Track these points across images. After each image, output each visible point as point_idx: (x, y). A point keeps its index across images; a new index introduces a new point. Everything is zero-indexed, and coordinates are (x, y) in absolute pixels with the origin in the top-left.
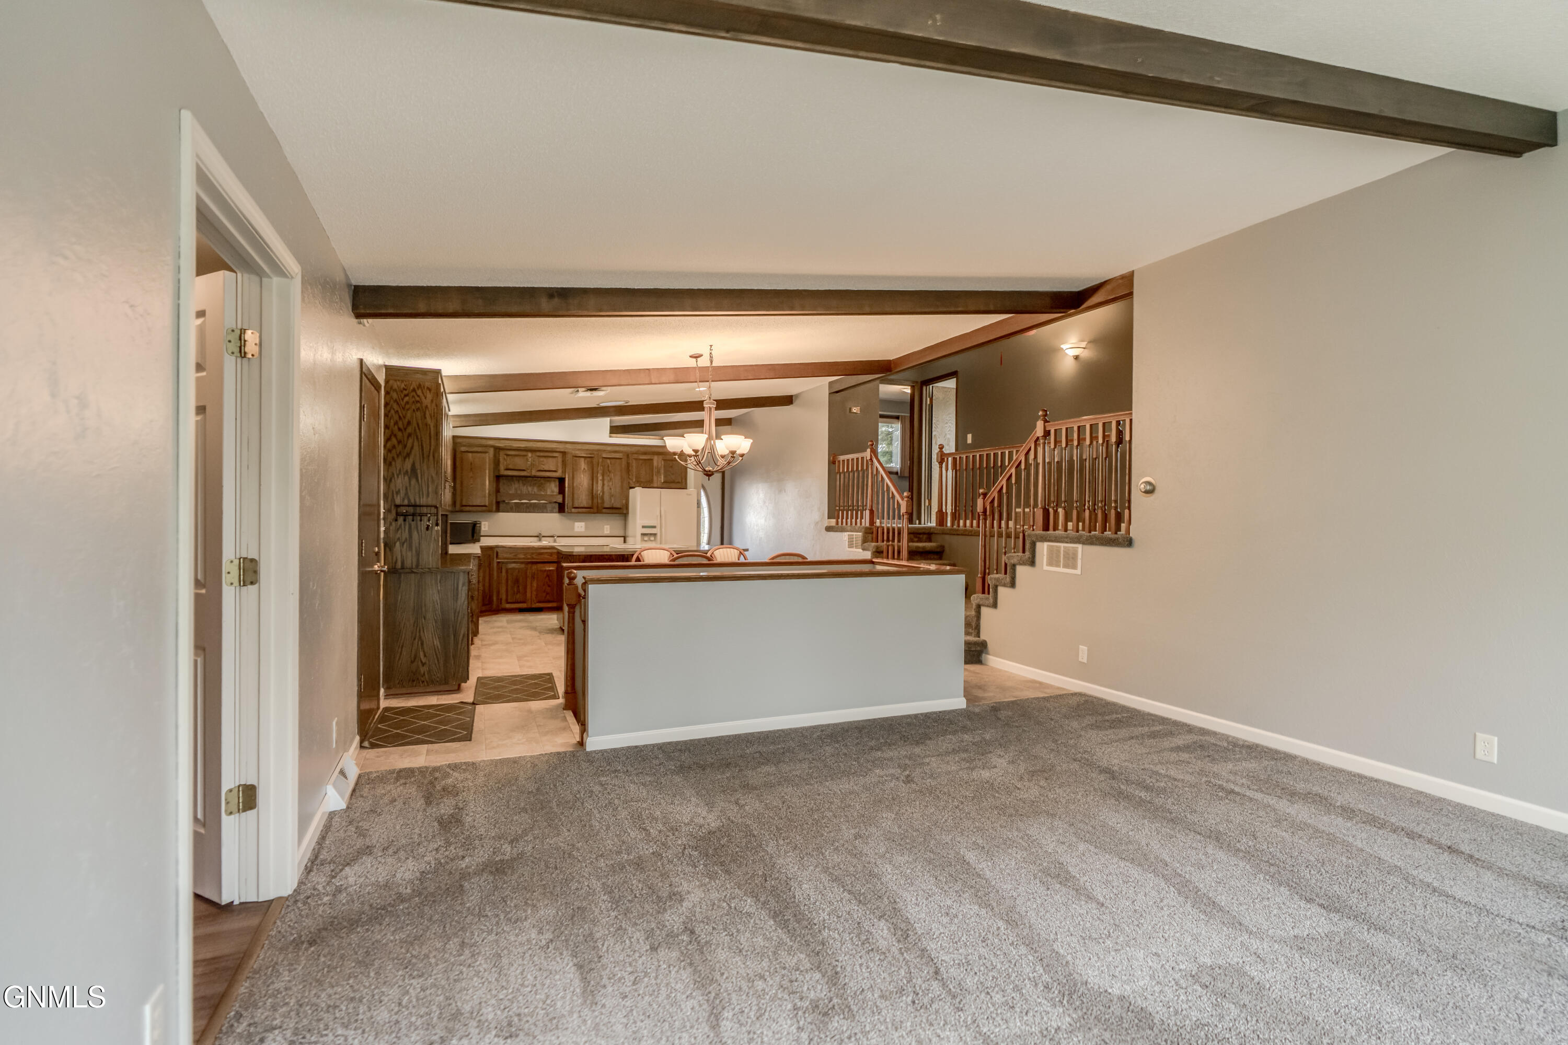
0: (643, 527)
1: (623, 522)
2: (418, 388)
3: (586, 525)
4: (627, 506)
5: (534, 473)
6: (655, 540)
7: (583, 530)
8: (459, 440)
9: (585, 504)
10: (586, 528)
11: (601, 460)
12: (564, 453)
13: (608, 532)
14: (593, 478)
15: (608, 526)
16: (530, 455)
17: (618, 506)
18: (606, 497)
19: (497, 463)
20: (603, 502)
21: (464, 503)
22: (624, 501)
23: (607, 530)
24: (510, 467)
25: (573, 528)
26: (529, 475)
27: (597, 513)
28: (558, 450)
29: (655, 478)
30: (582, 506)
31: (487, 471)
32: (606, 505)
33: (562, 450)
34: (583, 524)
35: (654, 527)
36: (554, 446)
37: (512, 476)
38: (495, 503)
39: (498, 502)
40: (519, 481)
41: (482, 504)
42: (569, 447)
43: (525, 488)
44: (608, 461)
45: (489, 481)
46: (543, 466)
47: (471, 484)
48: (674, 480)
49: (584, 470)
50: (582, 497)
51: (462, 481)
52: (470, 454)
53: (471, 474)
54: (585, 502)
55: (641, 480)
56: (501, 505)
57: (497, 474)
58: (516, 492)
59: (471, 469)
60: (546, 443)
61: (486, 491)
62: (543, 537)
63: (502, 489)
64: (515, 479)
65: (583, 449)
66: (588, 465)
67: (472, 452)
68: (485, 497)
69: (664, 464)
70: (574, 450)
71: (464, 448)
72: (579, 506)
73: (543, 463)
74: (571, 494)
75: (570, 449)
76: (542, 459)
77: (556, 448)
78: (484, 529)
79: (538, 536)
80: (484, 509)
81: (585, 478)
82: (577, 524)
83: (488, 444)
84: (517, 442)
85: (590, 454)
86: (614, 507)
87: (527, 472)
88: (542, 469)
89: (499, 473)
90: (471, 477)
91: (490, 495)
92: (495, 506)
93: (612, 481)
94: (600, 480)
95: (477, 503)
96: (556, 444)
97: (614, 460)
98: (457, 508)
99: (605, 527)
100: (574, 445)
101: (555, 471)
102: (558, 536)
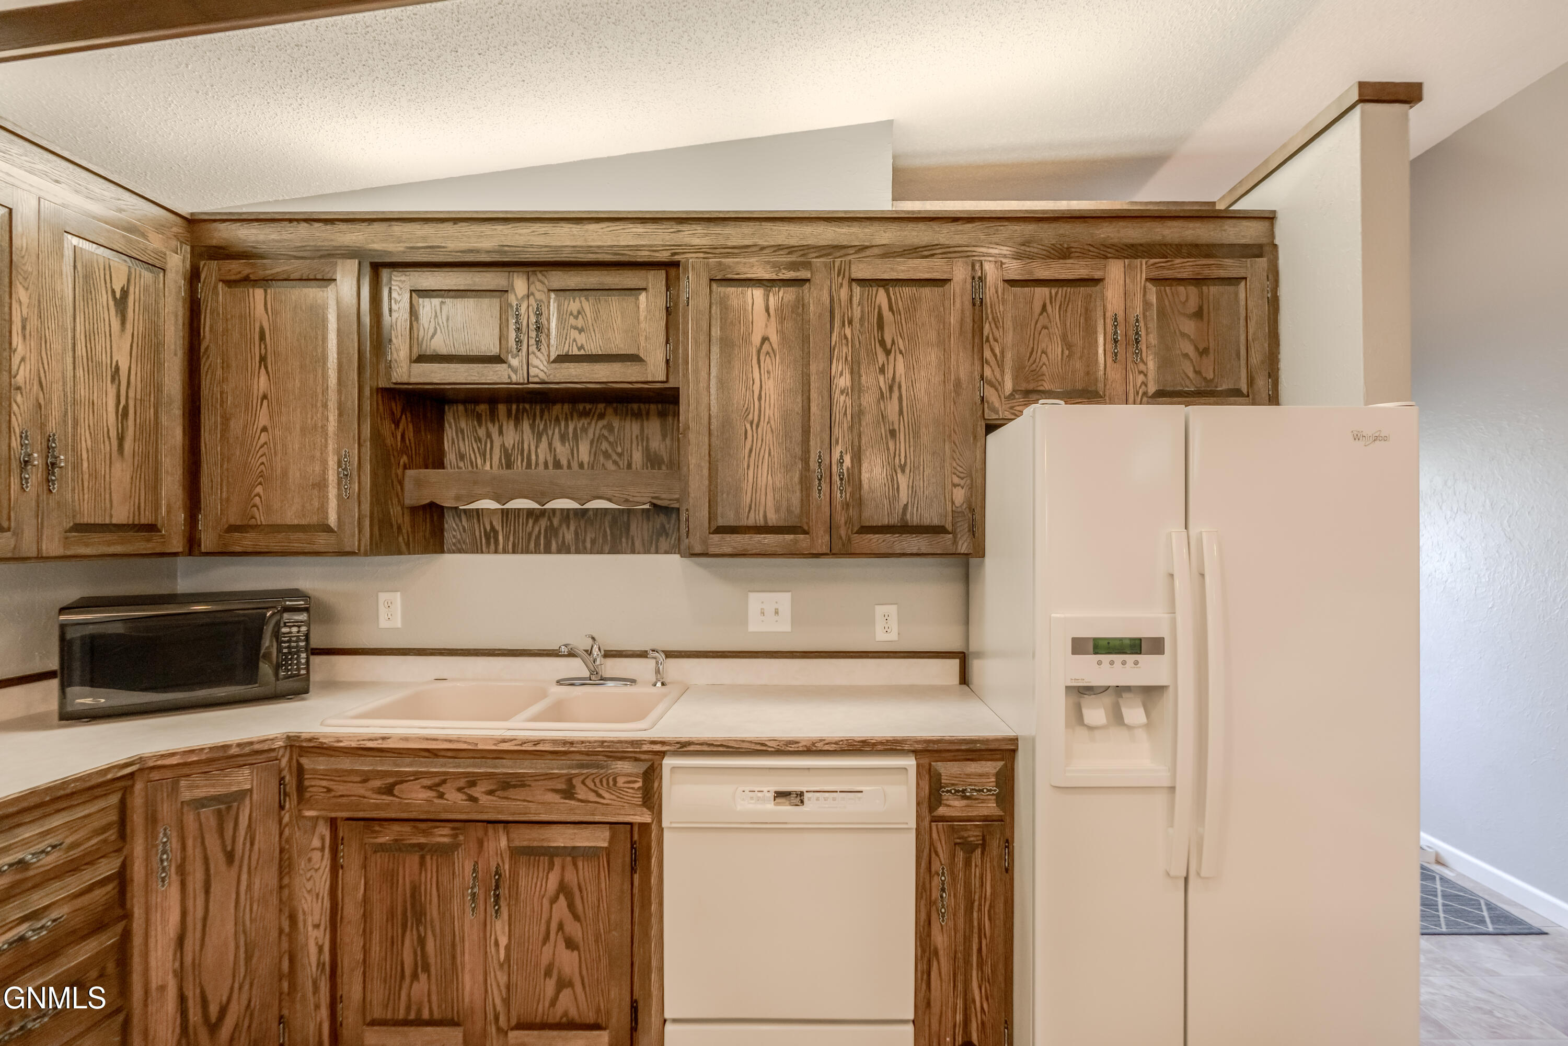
1: (958, 588)
3: (793, 602)
4: (974, 520)
5: (542, 371)
7: (783, 625)
8: (217, 235)
9: (772, 514)
10: (799, 616)
11: (844, 293)
12: (670, 269)
13: (893, 636)
14: (808, 382)
15: (892, 610)
16: (520, 284)
17: (931, 517)
18: (872, 464)
19: (375, 329)
20: (857, 501)
21: (235, 518)
22: (959, 495)
24: (437, 345)
25: (745, 622)
26: (520, 380)
27: (831, 553)
28: (643, 256)
29: (1111, 375)
30: (755, 521)
31: (333, 371)
32: (871, 516)
33: (664, 256)
34: (783, 600)
36: (630, 236)
38: (395, 511)
39: (414, 510)
40: (518, 421)
41: (314, 520)
42: (696, 241)
43: (544, 444)
44: (881, 296)
45: (340, 415)
46: (581, 339)
47: (264, 429)
48: (1212, 380)
49: (766, 347)
50: (755, 477)
51: (226, 419)
52: (259, 293)
53: (262, 383)
54: (770, 503)
55: (1047, 386)
56: (450, 523)
57: (382, 384)
58: (509, 466)
59: (263, 359)
60: (593, 227)
61: (324, 463)
62: (608, 654)
63: (450, 457)
64: (502, 408)
65: (763, 248)
66: (782, 319)
67: (265, 282)
68: (321, 485)
69: (1160, 299)
70: (711, 250)
71: (235, 268)
72: (744, 522)
73: (580, 323)
74: (705, 465)
75: (698, 249)
76: (574, 305)
77: (637, 248)
78: (383, 623)
79: (589, 653)
80: (322, 541)
81: (770, 385)
82: (758, 602)
83: (334, 244)
84: (464, 228)
85: (793, 266)
86: (913, 518)
87: (510, 366)
88: (576, 351)
89: (388, 375)
90: (265, 397)
91: (344, 477)
92: (399, 528)
93: (896, 395)
94: (842, 392)
95: (291, 517)
96: (639, 229)
97: (907, 291)
98: (208, 541)
99: (880, 610)
100: (717, 229)
101: (634, 358)
102: (671, 656)
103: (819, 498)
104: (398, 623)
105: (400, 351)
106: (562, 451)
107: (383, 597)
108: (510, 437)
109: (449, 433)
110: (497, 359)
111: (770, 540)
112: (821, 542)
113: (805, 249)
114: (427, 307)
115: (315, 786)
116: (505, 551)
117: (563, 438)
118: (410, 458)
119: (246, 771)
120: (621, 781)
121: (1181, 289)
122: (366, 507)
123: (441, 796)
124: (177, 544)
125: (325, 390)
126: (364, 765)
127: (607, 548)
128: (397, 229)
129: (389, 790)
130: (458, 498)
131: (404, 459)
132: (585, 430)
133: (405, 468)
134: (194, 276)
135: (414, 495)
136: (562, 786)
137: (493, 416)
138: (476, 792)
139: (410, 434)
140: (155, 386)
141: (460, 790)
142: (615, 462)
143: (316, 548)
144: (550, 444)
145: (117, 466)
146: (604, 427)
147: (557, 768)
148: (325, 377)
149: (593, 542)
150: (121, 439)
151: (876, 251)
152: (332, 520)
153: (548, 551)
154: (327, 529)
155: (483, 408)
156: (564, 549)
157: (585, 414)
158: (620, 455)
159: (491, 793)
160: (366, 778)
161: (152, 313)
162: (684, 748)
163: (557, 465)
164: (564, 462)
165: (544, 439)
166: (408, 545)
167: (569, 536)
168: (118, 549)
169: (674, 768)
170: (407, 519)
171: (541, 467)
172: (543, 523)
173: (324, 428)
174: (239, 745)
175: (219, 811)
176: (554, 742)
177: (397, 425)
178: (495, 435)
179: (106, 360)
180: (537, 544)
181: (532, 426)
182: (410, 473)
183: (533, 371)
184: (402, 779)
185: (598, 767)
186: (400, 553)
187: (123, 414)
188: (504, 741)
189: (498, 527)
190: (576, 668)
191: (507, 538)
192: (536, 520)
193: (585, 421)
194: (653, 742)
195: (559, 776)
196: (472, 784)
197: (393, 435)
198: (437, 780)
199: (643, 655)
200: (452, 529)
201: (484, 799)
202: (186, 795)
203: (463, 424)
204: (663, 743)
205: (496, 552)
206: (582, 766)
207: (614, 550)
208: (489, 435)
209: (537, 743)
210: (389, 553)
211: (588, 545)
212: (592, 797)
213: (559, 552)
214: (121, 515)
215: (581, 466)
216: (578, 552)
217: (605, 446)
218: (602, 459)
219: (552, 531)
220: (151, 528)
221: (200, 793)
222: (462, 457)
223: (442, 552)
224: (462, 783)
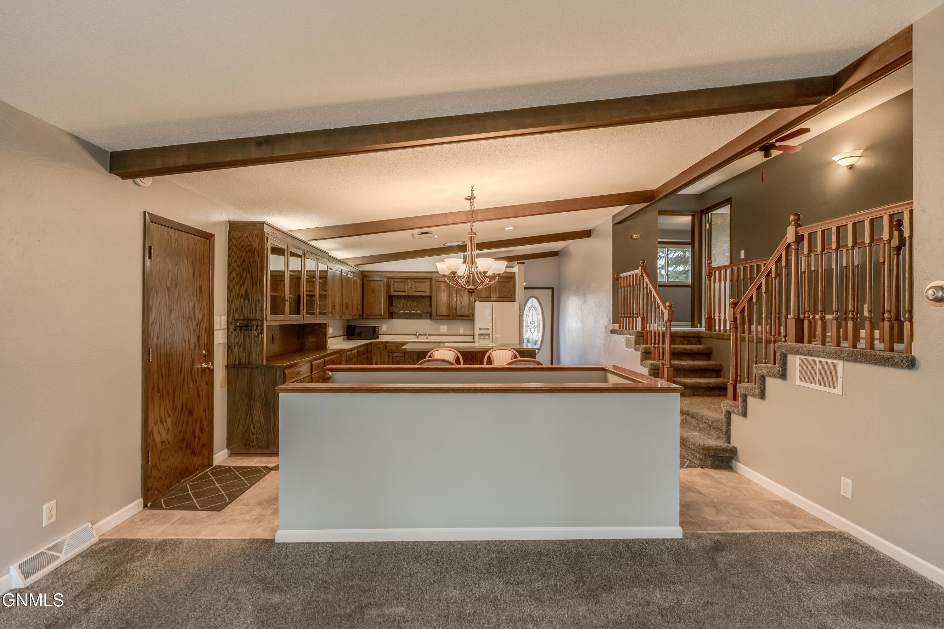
0: (480, 329)
1: (471, 325)
2: (250, 236)
3: (448, 327)
4: (473, 315)
5: (412, 293)
6: (489, 338)
7: (446, 331)
8: (366, 274)
9: (444, 314)
10: (448, 329)
12: (431, 279)
14: (450, 296)
15: (463, 328)
16: (409, 281)
17: (468, 314)
18: (459, 307)
19: (388, 287)
20: (456, 312)
21: (369, 314)
22: (471, 311)
23: (462, 331)
24: (397, 289)
25: (439, 329)
26: (408, 294)
27: (453, 319)
28: (427, 277)
29: (492, 295)
30: (442, 314)
31: (383, 293)
32: (458, 314)
33: (429, 278)
34: (446, 327)
35: (488, 329)
36: (425, 275)
37: (401, 296)
39: (390, 313)
40: (405, 299)
41: (379, 314)
43: (409, 303)
45: (384, 300)
46: (418, 289)
47: (373, 301)
49: (444, 290)
50: (442, 309)
51: (367, 300)
52: (373, 283)
53: (373, 295)
54: (445, 312)
55: (483, 296)
56: (394, 315)
57: (389, 295)
58: (403, 306)
59: (373, 291)
61: (382, 306)
62: (419, 335)
63: (394, 304)
64: (402, 297)
66: (446, 287)
67: (373, 281)
68: (381, 309)
71: (369, 278)
73: (418, 287)
74: (435, 307)
76: (417, 284)
78: (383, 330)
79: (416, 335)
80: (381, 317)
81: (444, 297)
82: (442, 327)
83: (383, 275)
84: (401, 273)
86: (464, 315)
88: (417, 291)
90: (373, 297)
91: (384, 308)
92: (387, 316)
93: (462, 297)
94: (455, 297)
95: (377, 314)
96: (426, 273)
98: (365, 317)
99: (461, 328)
100: (437, 274)
101: (425, 292)
102: (429, 335)
103: (451, 311)
104: (385, 330)
105: (392, 290)
106: (412, 303)
107: (383, 326)
108: (403, 301)
109: (394, 301)
110: (406, 292)
111: (445, 317)
112: (452, 318)
114: (396, 284)
115: (388, 348)
116: (402, 319)
117: (412, 301)
121: (502, 283)
122: (386, 313)
125: (382, 296)
128: (392, 273)
130: (398, 311)
131: (390, 306)
132: (415, 300)
134: (363, 280)
135: (392, 311)
139: (391, 303)
142: (420, 305)
143: (380, 319)
146: (418, 300)
149: (417, 318)
152: (383, 314)
153: (409, 319)
154: (381, 315)
160: (394, 347)
164: (412, 305)
167: (413, 317)
171: (409, 306)
172: (409, 315)
173: (381, 301)
177: (390, 301)
182: (391, 308)
186: (388, 319)
189: (400, 315)
197: (389, 303)
199: (424, 335)
207: (420, 319)
208: (400, 301)
215: (415, 306)
220: (357, 315)
222: (396, 304)
223: (393, 319)
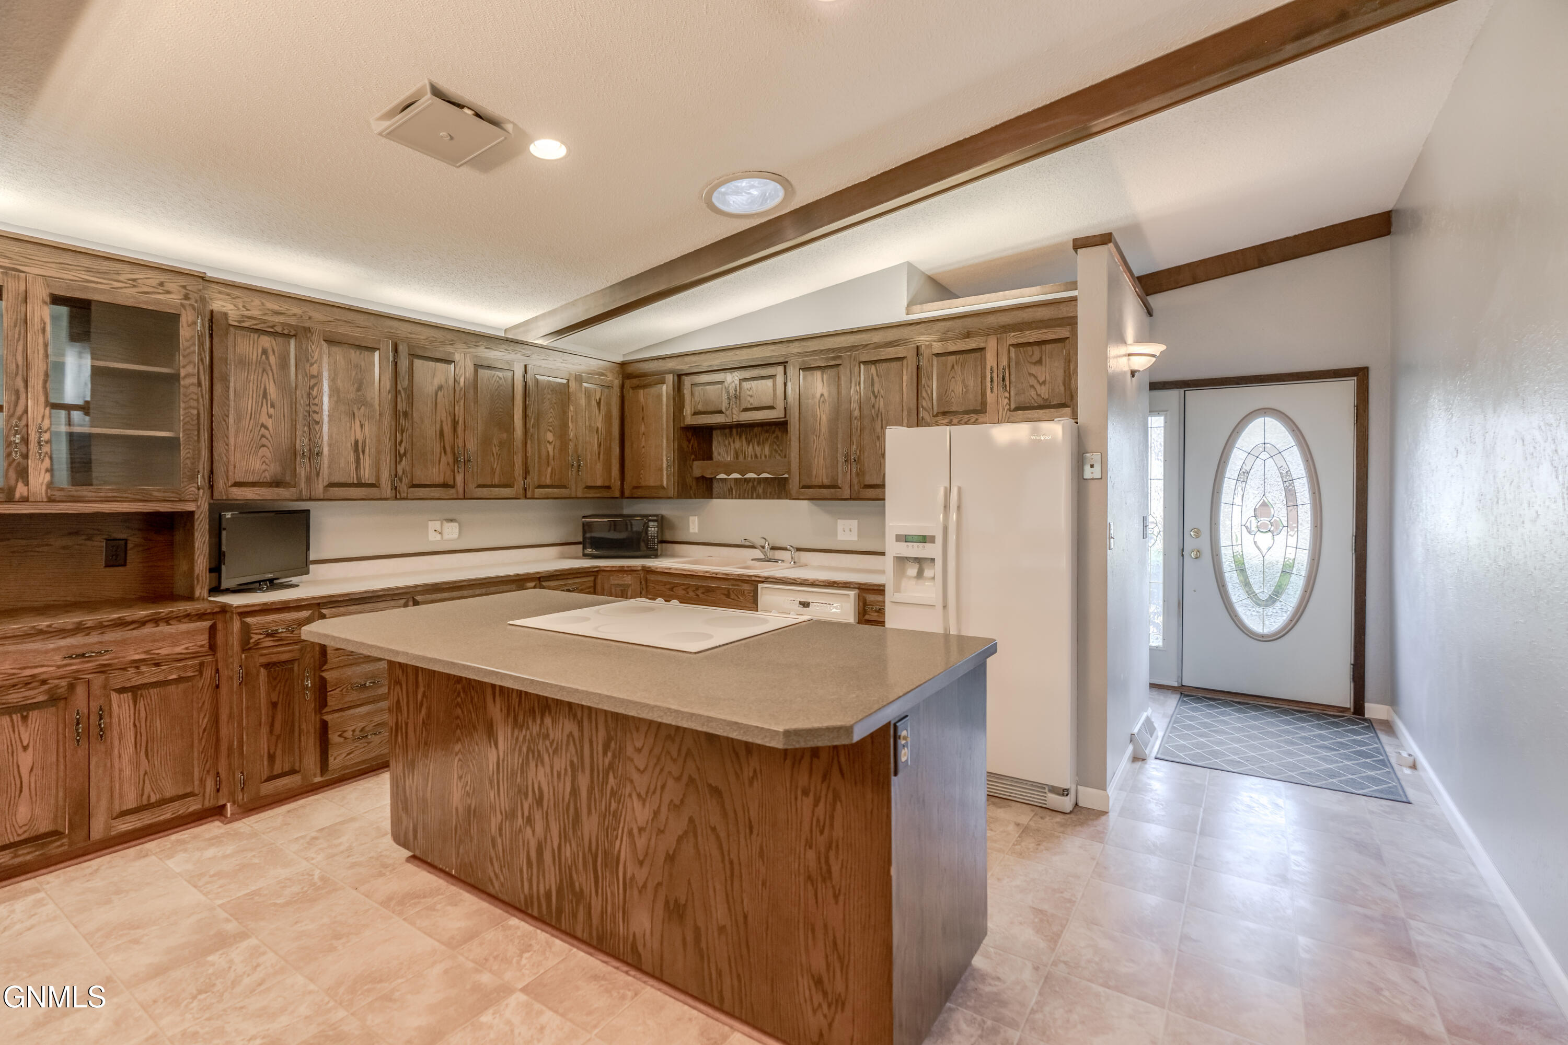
5: (739, 416)
9: (825, 479)
11: (856, 369)
12: (784, 364)
14: (839, 415)
16: (728, 378)
18: (869, 454)
19: (678, 403)
20: (862, 471)
21: (644, 484)
24: (701, 407)
26: (729, 420)
28: (774, 360)
29: (991, 399)
30: (821, 482)
31: (665, 422)
32: (869, 479)
33: (782, 359)
35: (929, 540)
36: (769, 352)
38: (689, 480)
39: (697, 479)
41: (658, 484)
42: (796, 351)
43: (751, 447)
44: (873, 369)
45: (667, 440)
46: (753, 399)
47: (644, 447)
48: (1047, 400)
49: (822, 399)
50: (818, 462)
51: (632, 443)
52: (642, 391)
53: (643, 428)
54: (824, 475)
55: (954, 409)
56: (715, 485)
57: (682, 425)
58: (737, 457)
59: (643, 419)
60: (755, 349)
61: (662, 460)
62: (773, 548)
63: (715, 454)
65: (822, 351)
66: (829, 386)
67: (644, 387)
68: (661, 470)
69: (1017, 356)
70: (802, 354)
71: (635, 381)
72: (814, 484)
73: (750, 393)
74: (798, 456)
75: (796, 355)
76: (748, 386)
77: (771, 357)
78: (691, 531)
79: (763, 547)
81: (824, 417)
82: (842, 524)
83: (665, 368)
84: (709, 355)
85: (834, 358)
87: (726, 415)
88: (749, 406)
89: (684, 422)
90: (644, 434)
91: (668, 466)
92: (691, 487)
93: (880, 418)
94: (855, 418)
96: (773, 347)
97: (885, 365)
98: (627, 493)
100: (804, 343)
101: (771, 408)
102: (799, 550)
103: (845, 470)
104: (697, 531)
105: (688, 411)
106: (758, 449)
107: (691, 518)
110: (721, 412)
111: (825, 491)
112: (847, 493)
113: (839, 350)
114: (696, 392)
116: (736, 498)
117: (758, 444)
118: (695, 455)
119: (629, 577)
120: (746, 592)
121: (1029, 348)
122: (676, 478)
123: (688, 593)
124: (617, 494)
125: (662, 429)
126: (665, 579)
127: (776, 496)
128: (687, 359)
129: (672, 589)
130: (712, 473)
131: (693, 457)
132: (767, 439)
133: (693, 460)
134: (622, 387)
135: (697, 472)
136: (726, 593)
137: (731, 435)
138: (699, 592)
139: (696, 445)
140: (609, 432)
141: (694, 591)
142: (779, 454)
143: (660, 496)
144: (753, 447)
145: (598, 464)
146: (775, 438)
147: (725, 585)
148: (662, 425)
149: (770, 494)
150: (599, 454)
151: (872, 346)
152: (665, 484)
153: (752, 498)
154: (663, 488)
155: (727, 431)
156: (758, 497)
157: (767, 431)
158: (781, 451)
159: (703, 593)
161: (608, 404)
162: (766, 580)
163: (756, 456)
164: (759, 455)
165: (751, 445)
166: (695, 495)
167: (761, 491)
168: (598, 495)
169: (762, 588)
170: (694, 483)
171: (749, 459)
172: (751, 484)
173: (662, 445)
174: (628, 567)
175: (622, 590)
176: (723, 574)
177: (690, 443)
178: (732, 444)
179: (594, 425)
180: (748, 494)
181: (746, 438)
182: (695, 463)
183: (734, 416)
184: (677, 585)
185: (738, 585)
186: (691, 498)
187: (600, 445)
188: (707, 572)
189: (733, 486)
190: (757, 554)
191: (736, 492)
192: (748, 483)
193: (767, 435)
194: (756, 576)
195: (725, 588)
196: (697, 589)
197: (688, 447)
198: (687, 586)
199: (785, 549)
200: (716, 487)
201: (701, 596)
202: (613, 582)
203: (720, 439)
204: (759, 577)
205: (732, 498)
206: (733, 585)
207: (779, 498)
208: (729, 444)
209: (717, 574)
210: (686, 498)
211: (768, 495)
212: (736, 598)
213: (757, 498)
214: (599, 483)
215: (766, 457)
216: (764, 498)
217: (775, 447)
218: (774, 452)
219: (754, 488)
220: (609, 487)
221: (616, 582)
222: (719, 454)
223: (712, 498)
224: (694, 588)
